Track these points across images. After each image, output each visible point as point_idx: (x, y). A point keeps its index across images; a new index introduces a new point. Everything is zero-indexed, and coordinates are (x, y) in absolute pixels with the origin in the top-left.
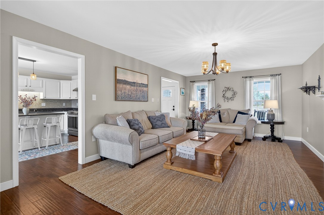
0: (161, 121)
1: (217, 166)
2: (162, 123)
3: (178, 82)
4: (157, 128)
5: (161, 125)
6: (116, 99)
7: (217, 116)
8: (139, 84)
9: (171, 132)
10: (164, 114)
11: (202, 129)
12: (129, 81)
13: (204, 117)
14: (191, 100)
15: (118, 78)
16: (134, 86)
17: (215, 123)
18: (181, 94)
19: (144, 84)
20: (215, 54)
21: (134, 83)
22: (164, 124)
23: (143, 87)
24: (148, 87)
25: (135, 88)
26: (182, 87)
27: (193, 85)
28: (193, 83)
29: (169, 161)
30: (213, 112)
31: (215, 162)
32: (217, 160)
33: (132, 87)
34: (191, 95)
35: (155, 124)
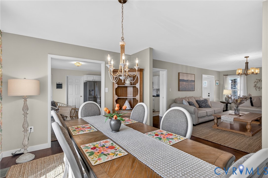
0: (205, 103)
1: (248, 128)
2: (206, 105)
3: (214, 76)
4: (202, 108)
5: (205, 106)
6: (179, 90)
7: (249, 101)
8: (190, 80)
9: (213, 110)
10: (207, 99)
11: (237, 108)
12: (185, 79)
13: (239, 102)
14: (225, 89)
15: (180, 79)
16: (187, 82)
17: (247, 107)
18: (216, 85)
19: (192, 80)
20: (247, 63)
21: (188, 80)
22: (207, 105)
23: (192, 82)
24: (194, 82)
25: (188, 83)
26: (217, 80)
27: (226, 78)
28: (227, 76)
29: (216, 124)
30: (245, 98)
31: (247, 126)
32: (248, 124)
33: (187, 83)
34: (224, 85)
35: (201, 105)
